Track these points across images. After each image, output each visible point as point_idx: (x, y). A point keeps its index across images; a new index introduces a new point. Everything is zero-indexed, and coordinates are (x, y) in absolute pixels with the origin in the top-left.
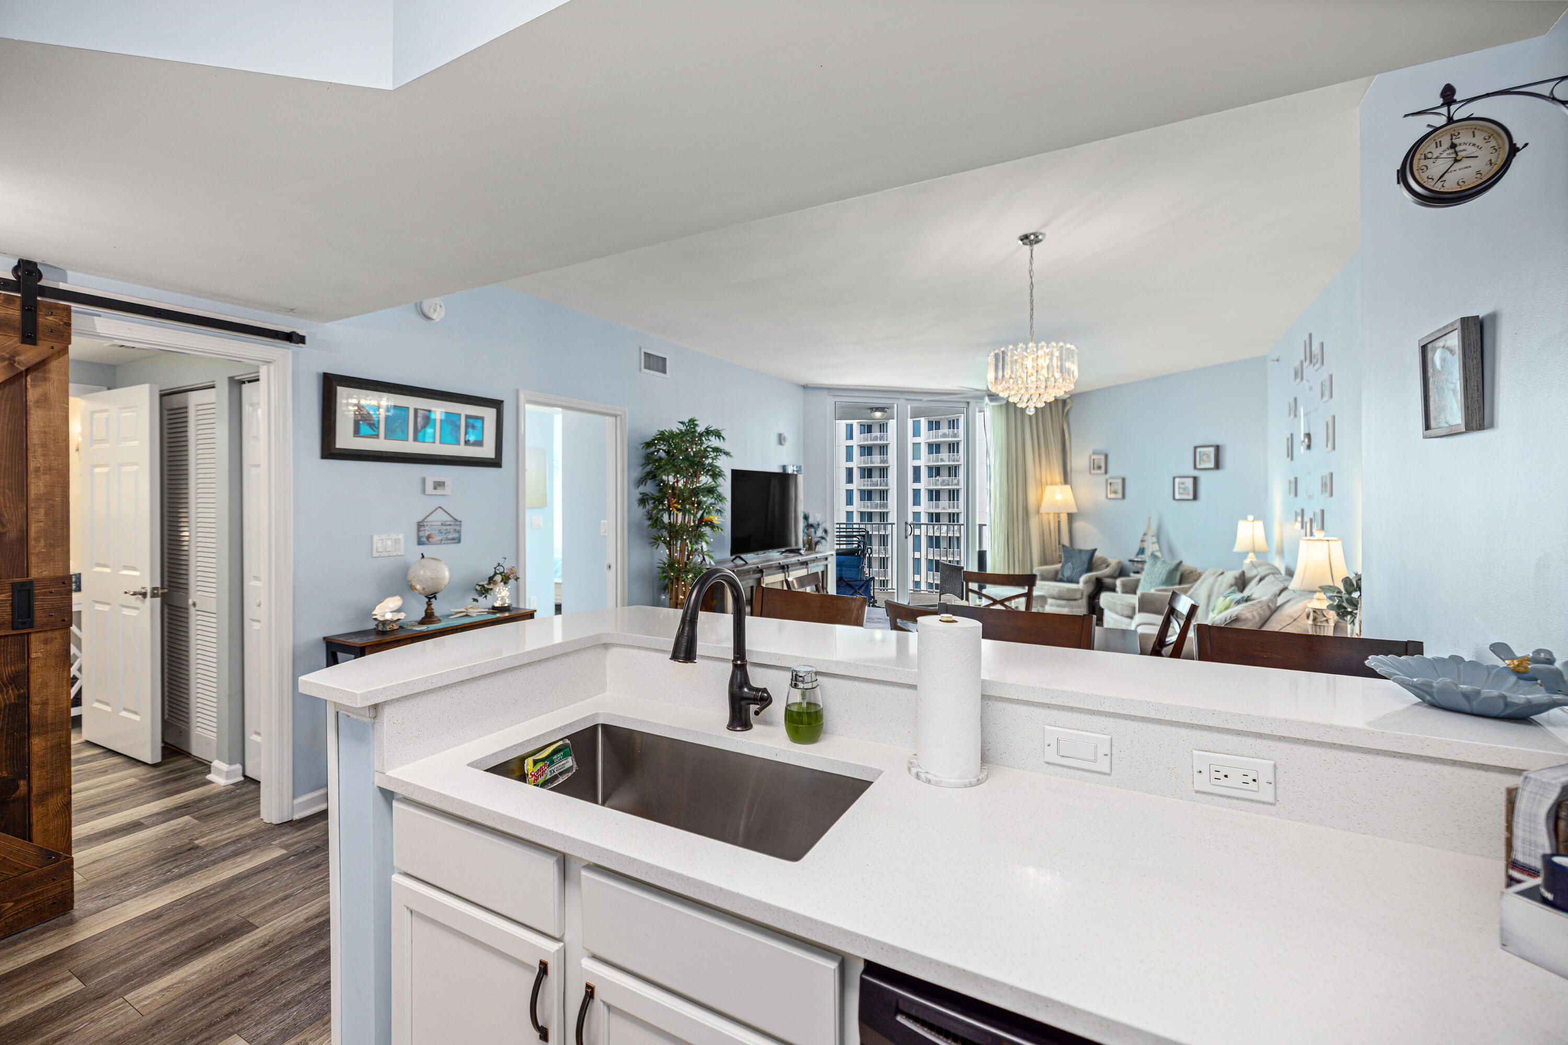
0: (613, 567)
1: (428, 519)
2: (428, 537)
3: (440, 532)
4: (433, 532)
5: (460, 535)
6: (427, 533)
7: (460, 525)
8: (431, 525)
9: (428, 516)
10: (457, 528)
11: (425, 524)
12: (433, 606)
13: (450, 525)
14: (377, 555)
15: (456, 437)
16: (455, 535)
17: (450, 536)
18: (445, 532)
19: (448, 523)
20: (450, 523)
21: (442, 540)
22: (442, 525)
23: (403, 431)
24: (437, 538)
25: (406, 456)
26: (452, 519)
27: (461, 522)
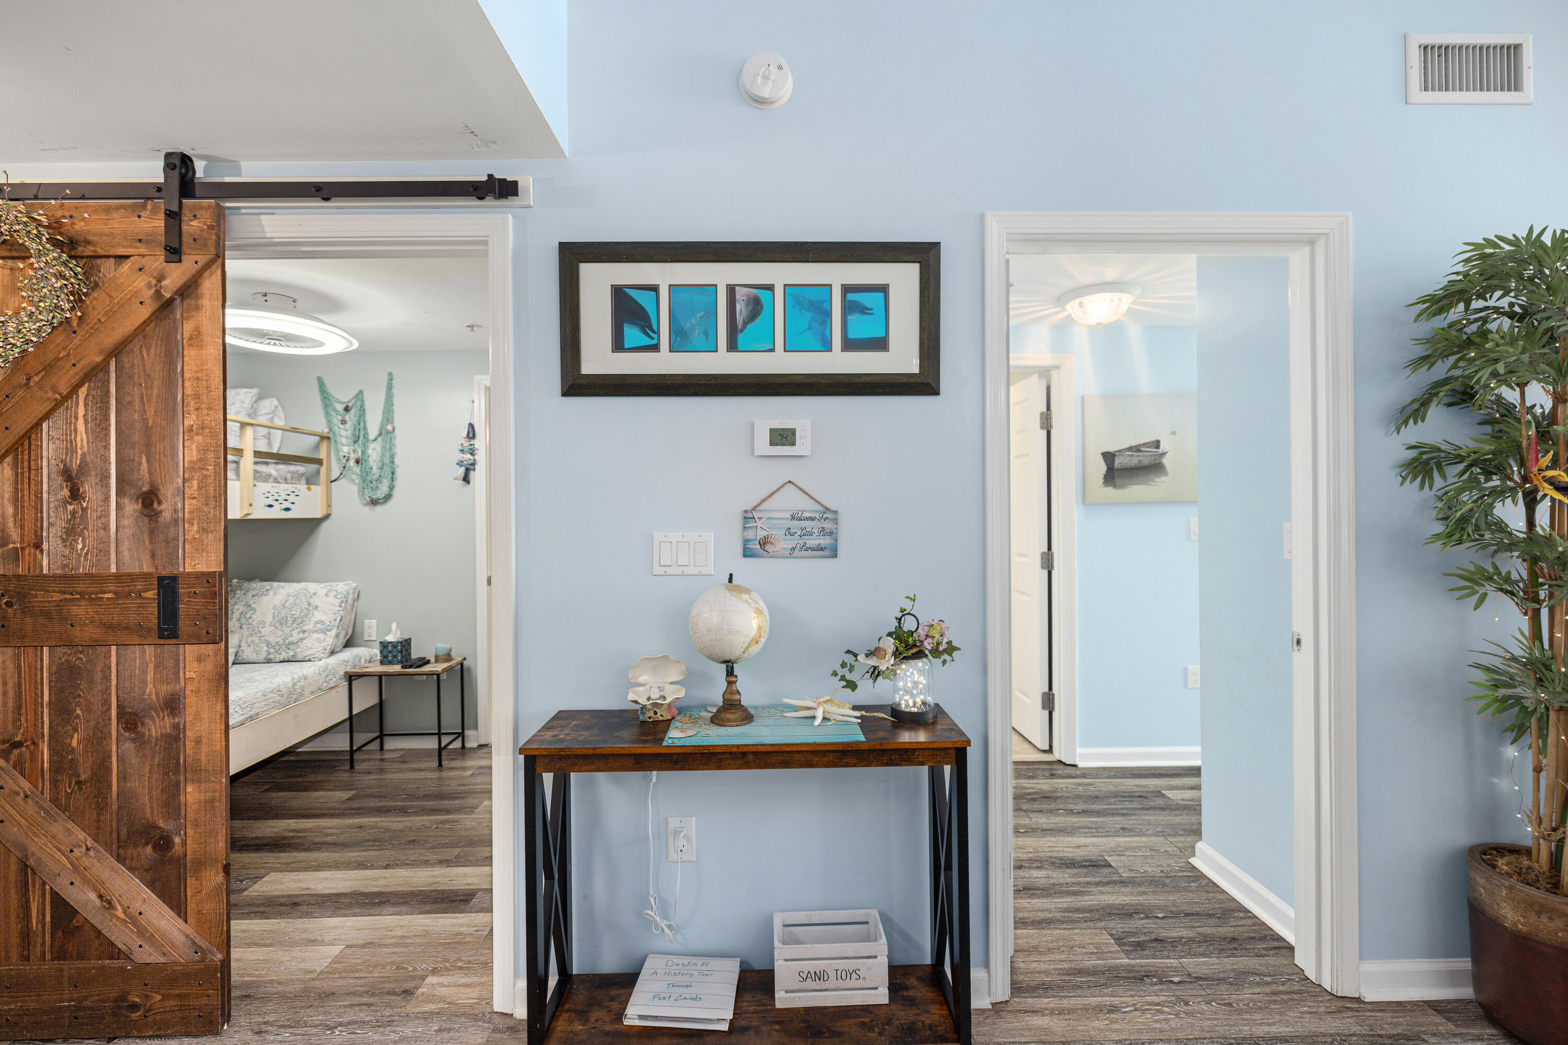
0: (1308, 642)
1: (763, 507)
2: (764, 543)
3: (789, 532)
4: (774, 532)
5: (836, 540)
6: (761, 534)
7: (835, 521)
8: (769, 518)
9: (764, 500)
10: (828, 525)
11: (756, 515)
12: (739, 686)
13: (812, 519)
14: (660, 571)
15: (823, 335)
16: (825, 541)
17: (812, 542)
18: (799, 533)
19: (806, 515)
20: (813, 515)
21: (793, 549)
22: (793, 518)
23: (706, 334)
24: (783, 544)
25: (713, 381)
26: (819, 508)
27: (836, 512)
